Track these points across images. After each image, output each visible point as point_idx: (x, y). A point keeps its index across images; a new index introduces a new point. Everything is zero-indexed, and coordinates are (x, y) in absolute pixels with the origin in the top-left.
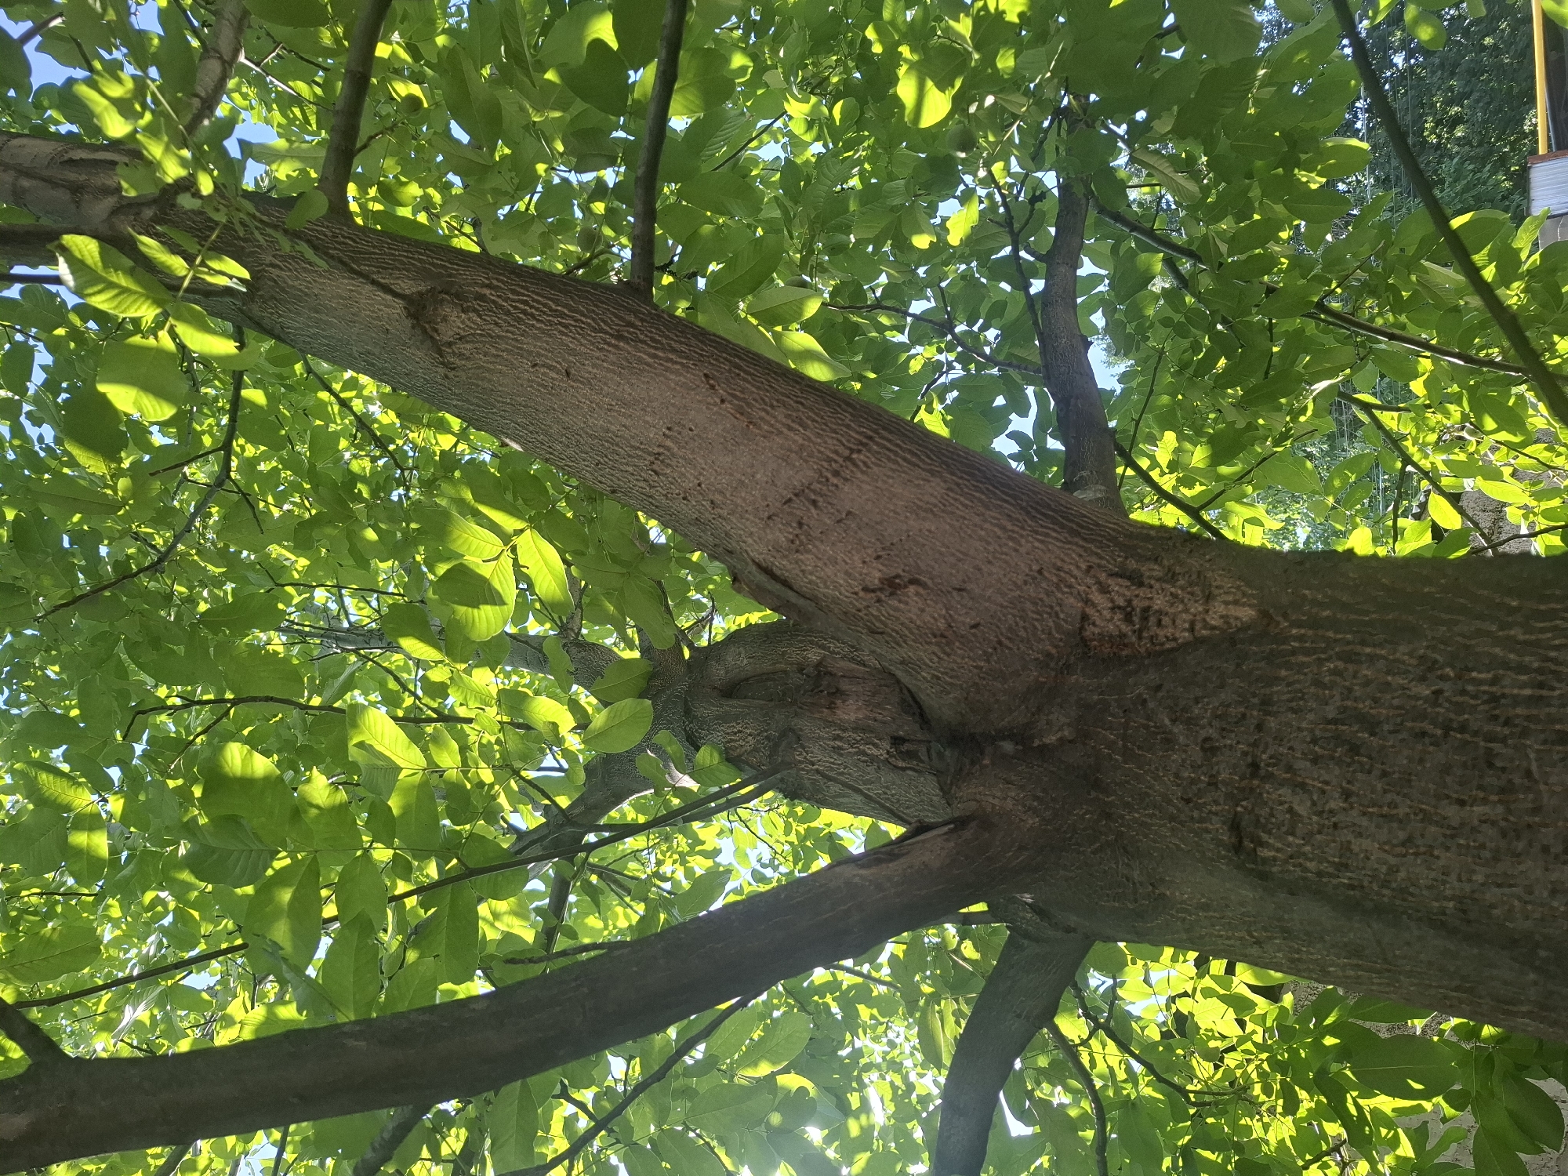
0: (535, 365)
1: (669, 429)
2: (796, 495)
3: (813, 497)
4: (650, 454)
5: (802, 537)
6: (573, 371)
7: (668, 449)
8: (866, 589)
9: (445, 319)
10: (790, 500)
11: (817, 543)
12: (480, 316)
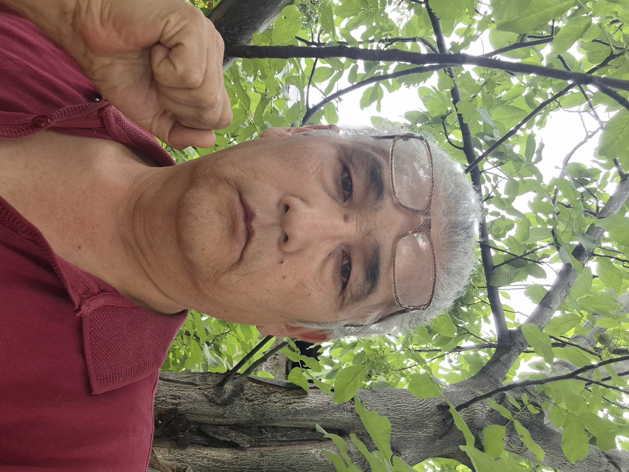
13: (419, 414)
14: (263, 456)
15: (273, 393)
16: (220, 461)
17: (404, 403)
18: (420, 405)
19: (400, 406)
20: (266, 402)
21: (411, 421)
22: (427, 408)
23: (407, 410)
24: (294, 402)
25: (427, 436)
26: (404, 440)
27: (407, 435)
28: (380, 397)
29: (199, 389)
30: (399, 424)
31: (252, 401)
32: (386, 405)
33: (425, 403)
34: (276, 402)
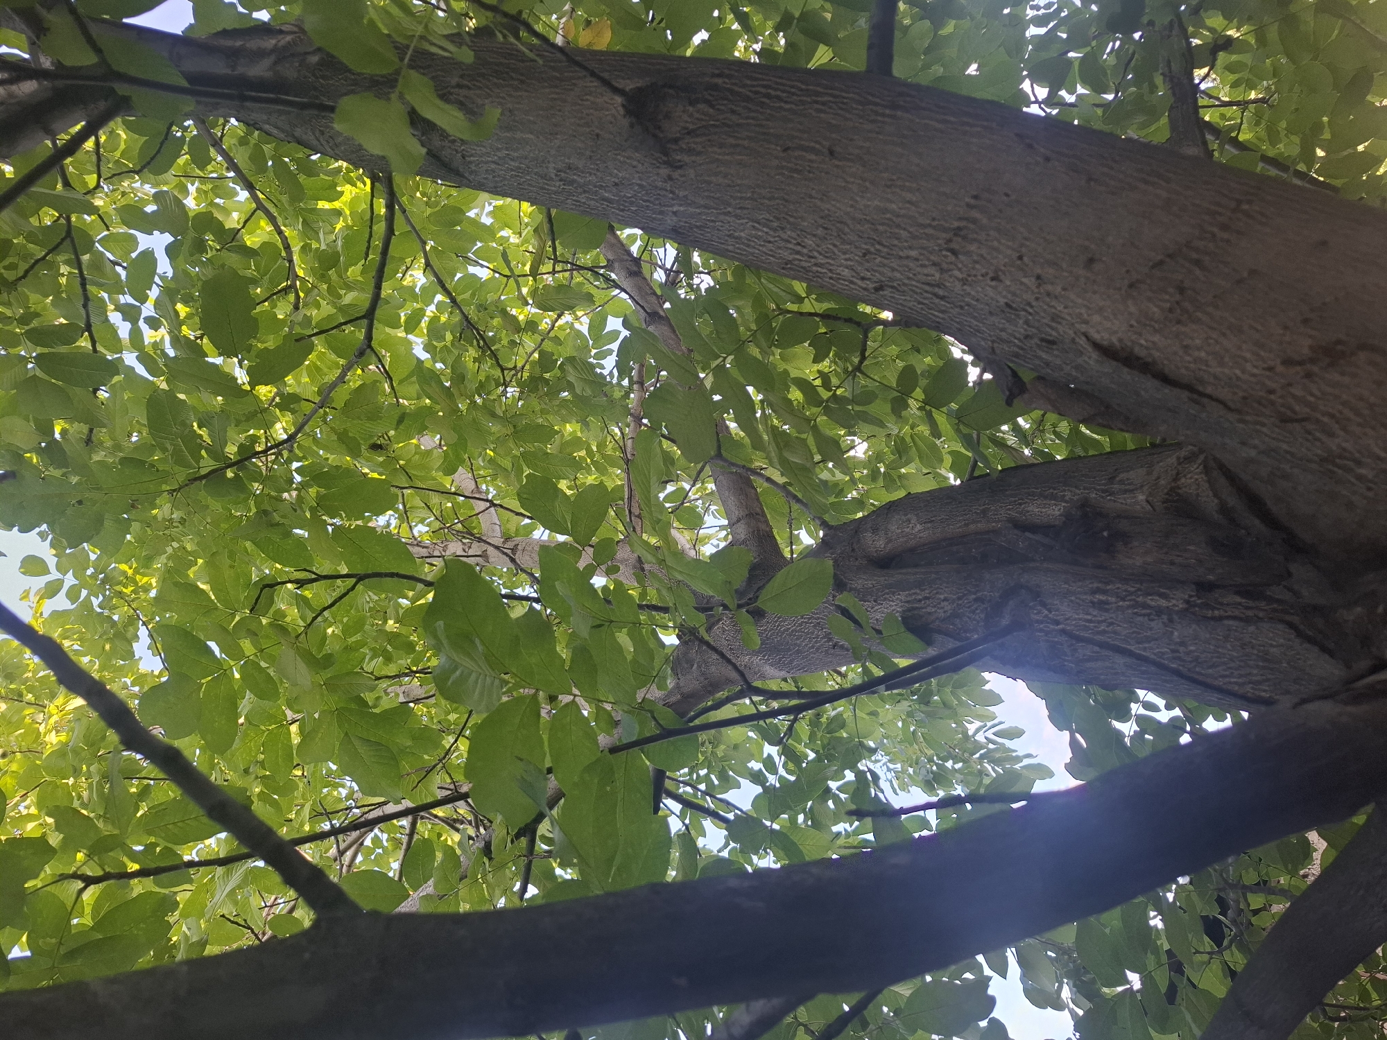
0: (786, 150)
1: (975, 197)
2: (1170, 256)
3: (1194, 256)
4: (945, 230)
5: (1187, 305)
6: (838, 149)
7: (974, 221)
8: (1288, 362)
9: (667, 116)
10: (1161, 263)
11: (1210, 309)
12: (712, 106)
14: (984, 512)
15: (949, 617)
16: (1046, 498)
20: (959, 598)
24: (920, 601)
29: (1057, 623)
31: (976, 600)
34: (945, 599)
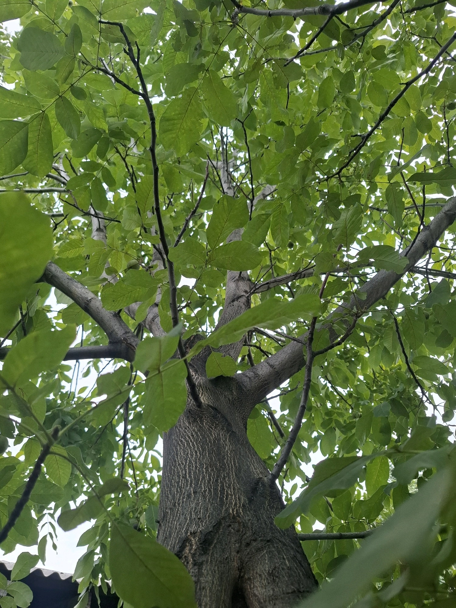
13: (202, 447)
17: (185, 467)
18: (188, 444)
19: (190, 473)
21: (211, 459)
22: (193, 436)
23: (196, 463)
25: (230, 441)
26: (240, 472)
27: (232, 467)
28: (175, 505)
30: (218, 477)
32: (189, 496)
33: (185, 439)
